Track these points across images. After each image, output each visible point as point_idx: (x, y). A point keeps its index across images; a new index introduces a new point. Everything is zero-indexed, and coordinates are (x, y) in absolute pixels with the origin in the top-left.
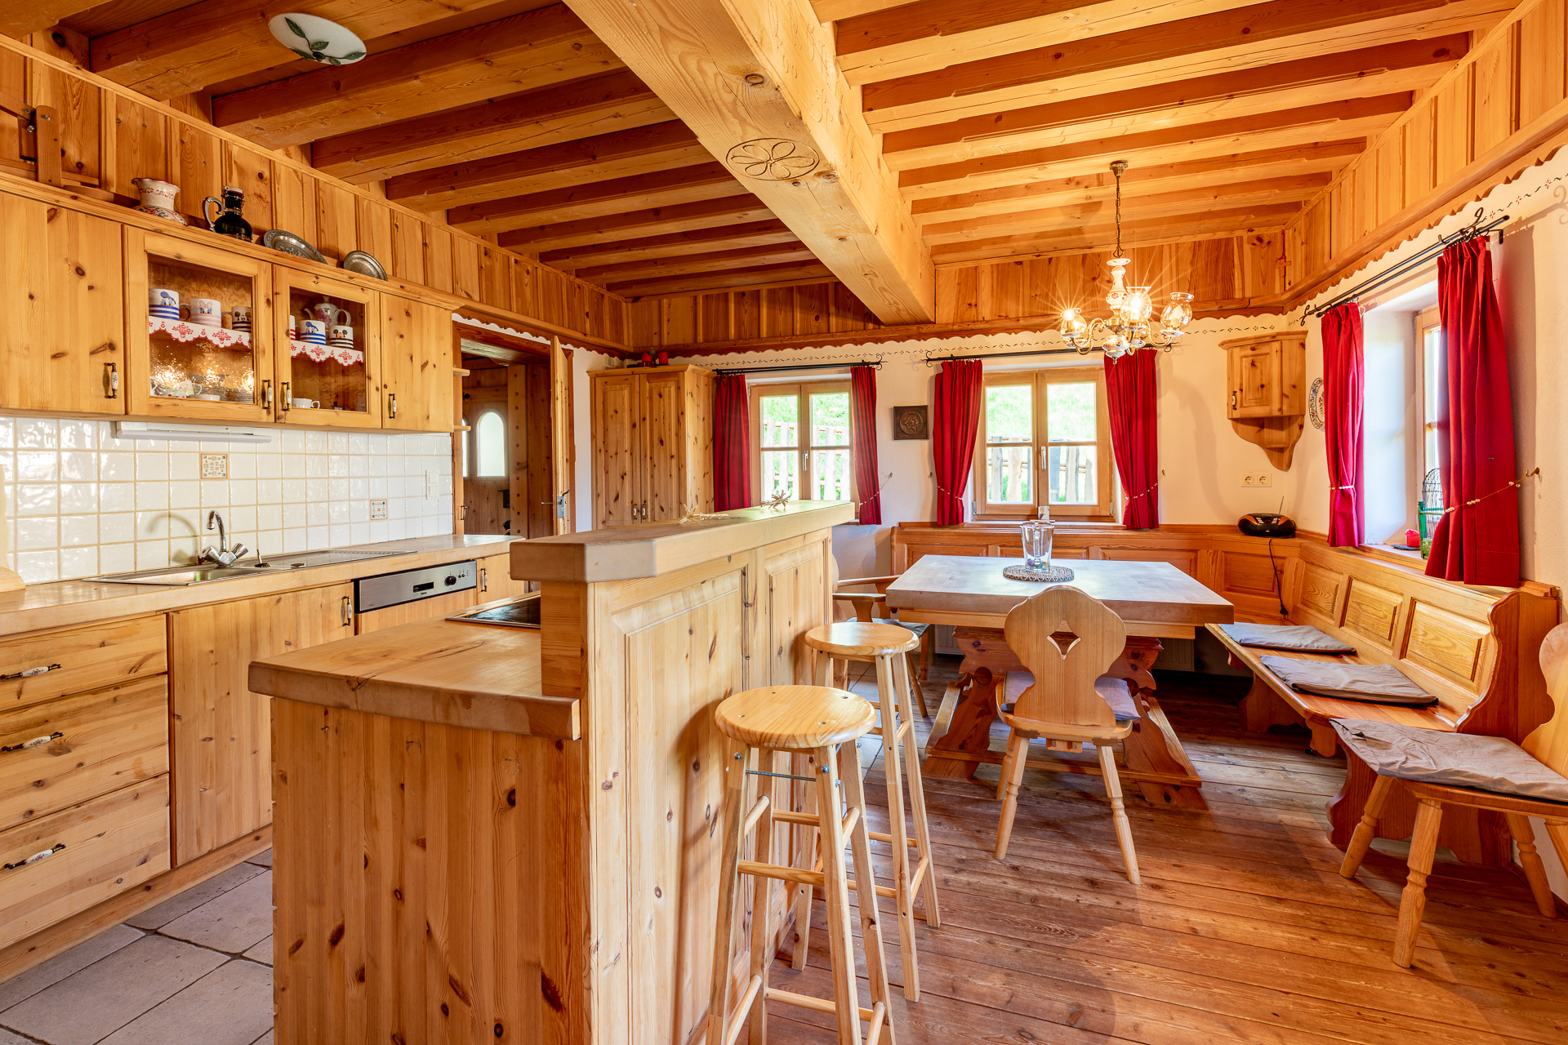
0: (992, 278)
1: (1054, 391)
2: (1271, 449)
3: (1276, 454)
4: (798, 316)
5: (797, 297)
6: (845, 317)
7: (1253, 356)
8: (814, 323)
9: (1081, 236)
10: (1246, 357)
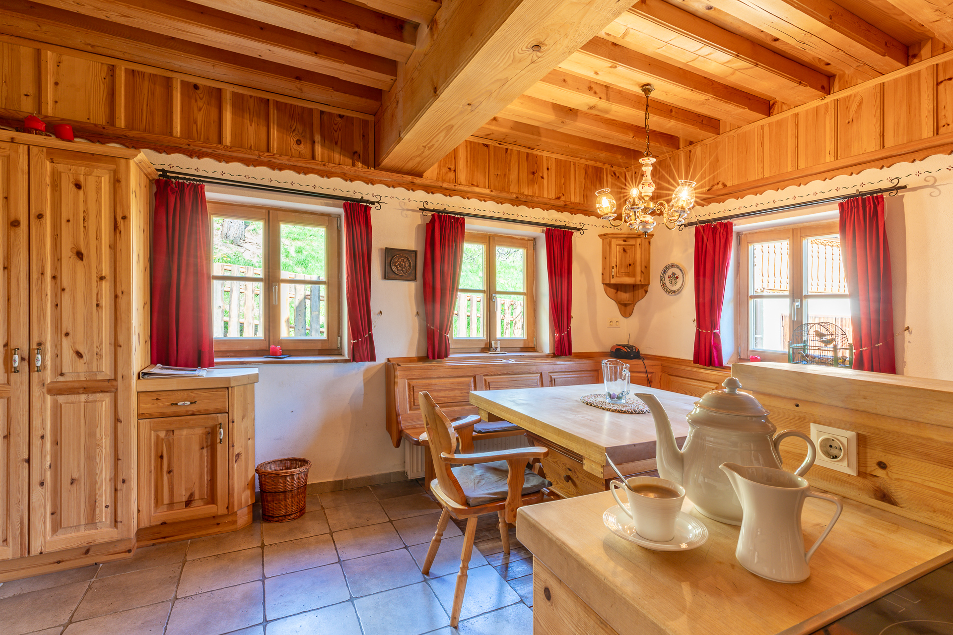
0: (467, 151)
1: (501, 251)
2: (621, 304)
3: (623, 307)
4: (275, 133)
5: (273, 113)
6: (331, 149)
7: (623, 245)
8: (295, 146)
9: (539, 138)
10: (619, 245)
